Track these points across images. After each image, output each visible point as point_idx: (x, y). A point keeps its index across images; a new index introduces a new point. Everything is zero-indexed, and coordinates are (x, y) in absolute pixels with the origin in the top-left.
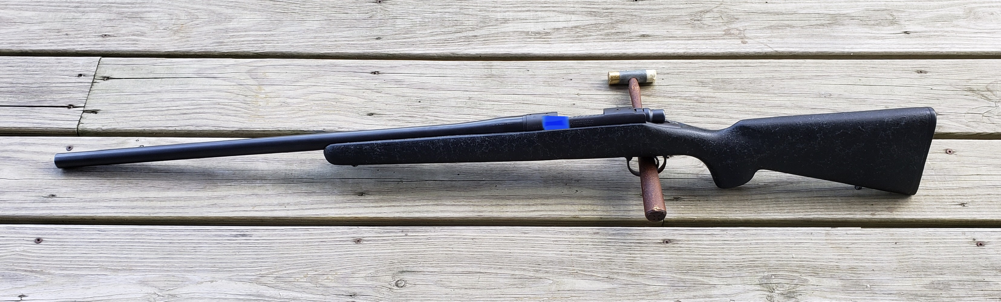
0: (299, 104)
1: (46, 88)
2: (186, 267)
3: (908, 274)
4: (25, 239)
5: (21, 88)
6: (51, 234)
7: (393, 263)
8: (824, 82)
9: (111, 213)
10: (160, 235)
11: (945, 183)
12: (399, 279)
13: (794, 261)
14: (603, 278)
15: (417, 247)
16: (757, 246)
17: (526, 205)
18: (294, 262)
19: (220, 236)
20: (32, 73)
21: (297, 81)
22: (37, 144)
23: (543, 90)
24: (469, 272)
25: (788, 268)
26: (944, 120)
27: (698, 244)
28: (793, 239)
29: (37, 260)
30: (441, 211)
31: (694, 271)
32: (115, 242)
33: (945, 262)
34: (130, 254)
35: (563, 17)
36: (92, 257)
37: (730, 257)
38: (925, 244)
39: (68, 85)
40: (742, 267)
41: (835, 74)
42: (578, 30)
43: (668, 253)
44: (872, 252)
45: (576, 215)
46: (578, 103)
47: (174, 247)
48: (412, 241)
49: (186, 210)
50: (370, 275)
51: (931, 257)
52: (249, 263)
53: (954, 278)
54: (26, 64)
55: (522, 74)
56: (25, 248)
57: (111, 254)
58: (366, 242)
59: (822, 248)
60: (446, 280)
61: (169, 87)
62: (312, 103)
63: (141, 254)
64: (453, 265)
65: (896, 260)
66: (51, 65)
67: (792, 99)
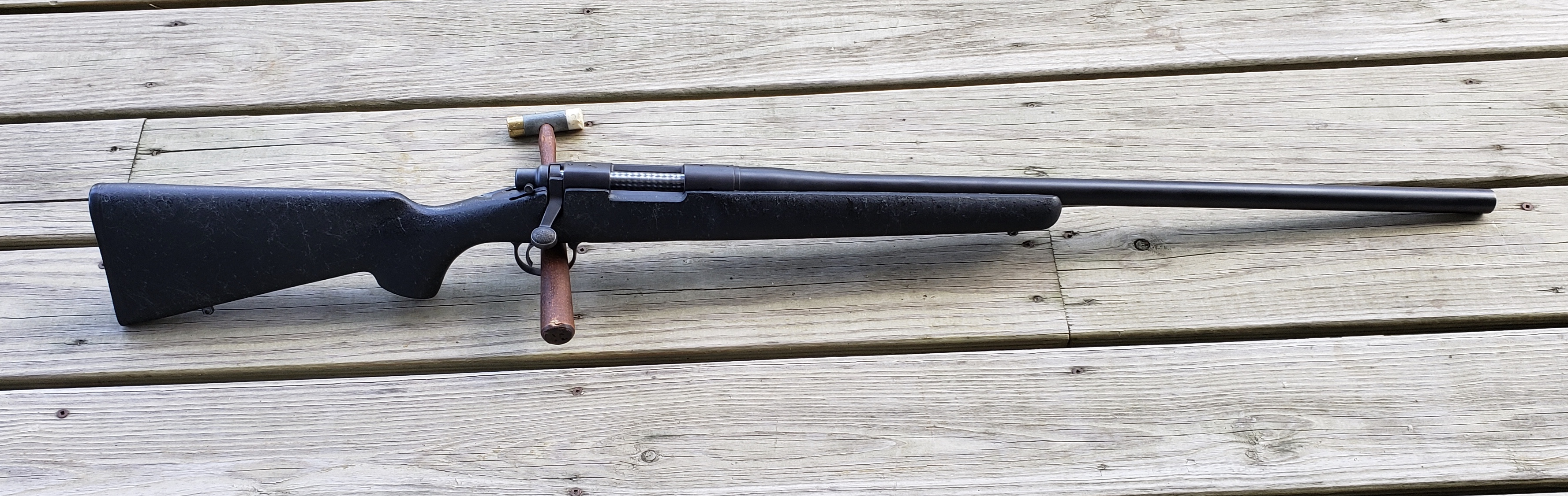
0: (469, 179)
1: (60, 172)
2: (302, 445)
3: (1475, 405)
4: (41, 412)
5: (21, 173)
6: (83, 402)
7: (635, 424)
8: (1313, 105)
9: (176, 365)
10: (257, 397)
11: (1523, 258)
12: (646, 449)
13: (1287, 392)
14: (979, 433)
15: (672, 397)
16: (1224, 371)
17: (845, 322)
18: (476, 430)
19: (354, 393)
20: (37, 148)
21: (464, 143)
22: (52, 260)
23: (859, 137)
24: (759, 433)
25: (1277, 404)
26: (1514, 157)
27: (1129, 373)
28: (1282, 358)
29: (62, 445)
30: (708, 338)
31: (1125, 415)
32: (186, 411)
33: (1533, 383)
34: (211, 428)
35: (884, 22)
36: (150, 437)
37: (1183, 390)
38: (1498, 356)
39: (95, 165)
40: (1202, 406)
41: (1330, 92)
42: (910, 41)
43: (1080, 388)
44: (1413, 372)
45: (927, 336)
46: (917, 155)
47: (281, 414)
48: (663, 388)
49: (297, 355)
50: (599, 445)
51: (1510, 376)
52: (404, 434)
53: (1550, 408)
54: (28, 136)
55: (824, 114)
56: (43, 427)
57: (180, 429)
58: (589, 393)
59: (1329, 369)
60: (723, 447)
61: (258, 162)
62: (490, 176)
63: (229, 428)
64: (732, 422)
65: (1453, 383)
66: (66, 135)
67: (1265, 134)
